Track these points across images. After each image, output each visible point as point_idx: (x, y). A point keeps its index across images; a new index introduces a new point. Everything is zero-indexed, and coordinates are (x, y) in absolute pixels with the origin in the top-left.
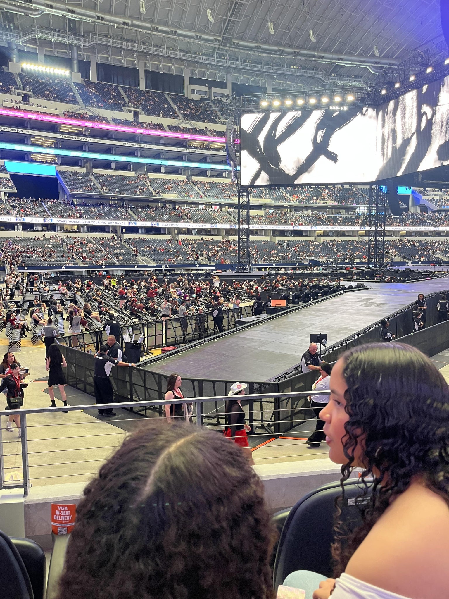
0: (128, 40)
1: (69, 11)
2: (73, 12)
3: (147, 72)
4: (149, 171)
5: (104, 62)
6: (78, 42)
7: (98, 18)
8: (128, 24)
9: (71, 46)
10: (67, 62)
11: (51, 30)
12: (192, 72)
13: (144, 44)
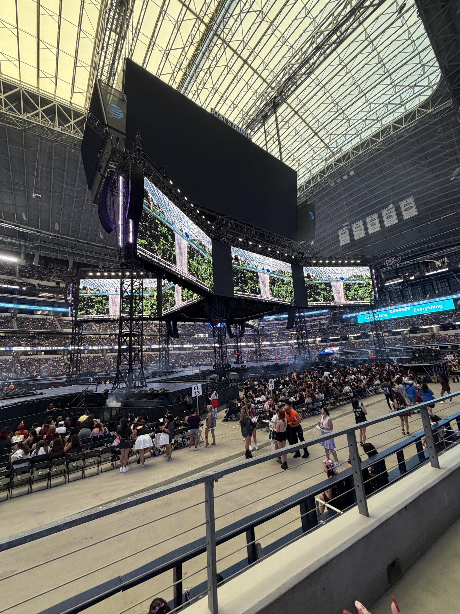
0: (61, 245)
1: (16, 226)
2: (19, 227)
3: (74, 263)
4: (63, 316)
5: (46, 255)
6: (24, 243)
7: (37, 232)
8: (58, 237)
9: (20, 245)
10: (17, 254)
11: (5, 235)
12: (105, 264)
13: (71, 248)
